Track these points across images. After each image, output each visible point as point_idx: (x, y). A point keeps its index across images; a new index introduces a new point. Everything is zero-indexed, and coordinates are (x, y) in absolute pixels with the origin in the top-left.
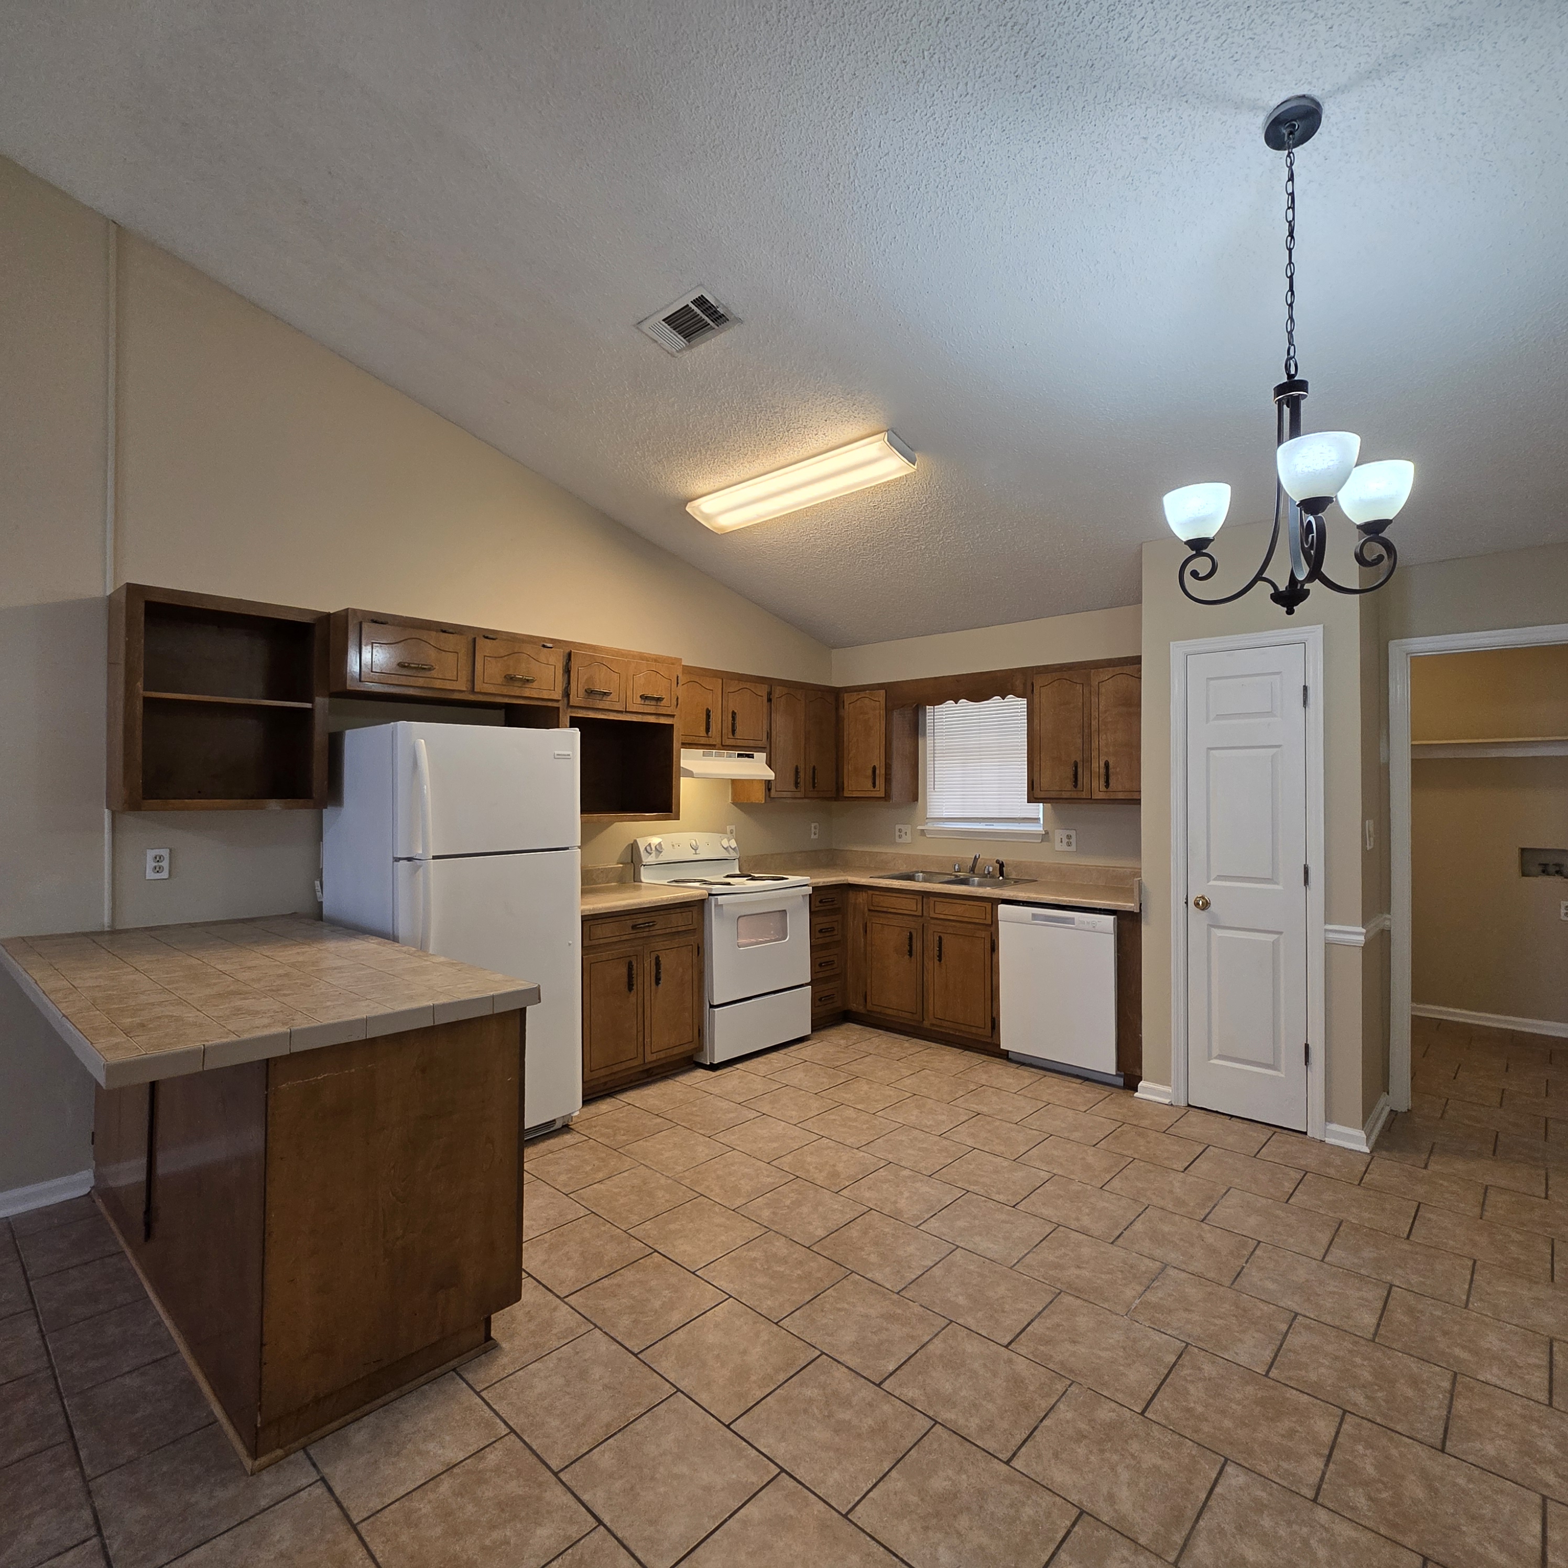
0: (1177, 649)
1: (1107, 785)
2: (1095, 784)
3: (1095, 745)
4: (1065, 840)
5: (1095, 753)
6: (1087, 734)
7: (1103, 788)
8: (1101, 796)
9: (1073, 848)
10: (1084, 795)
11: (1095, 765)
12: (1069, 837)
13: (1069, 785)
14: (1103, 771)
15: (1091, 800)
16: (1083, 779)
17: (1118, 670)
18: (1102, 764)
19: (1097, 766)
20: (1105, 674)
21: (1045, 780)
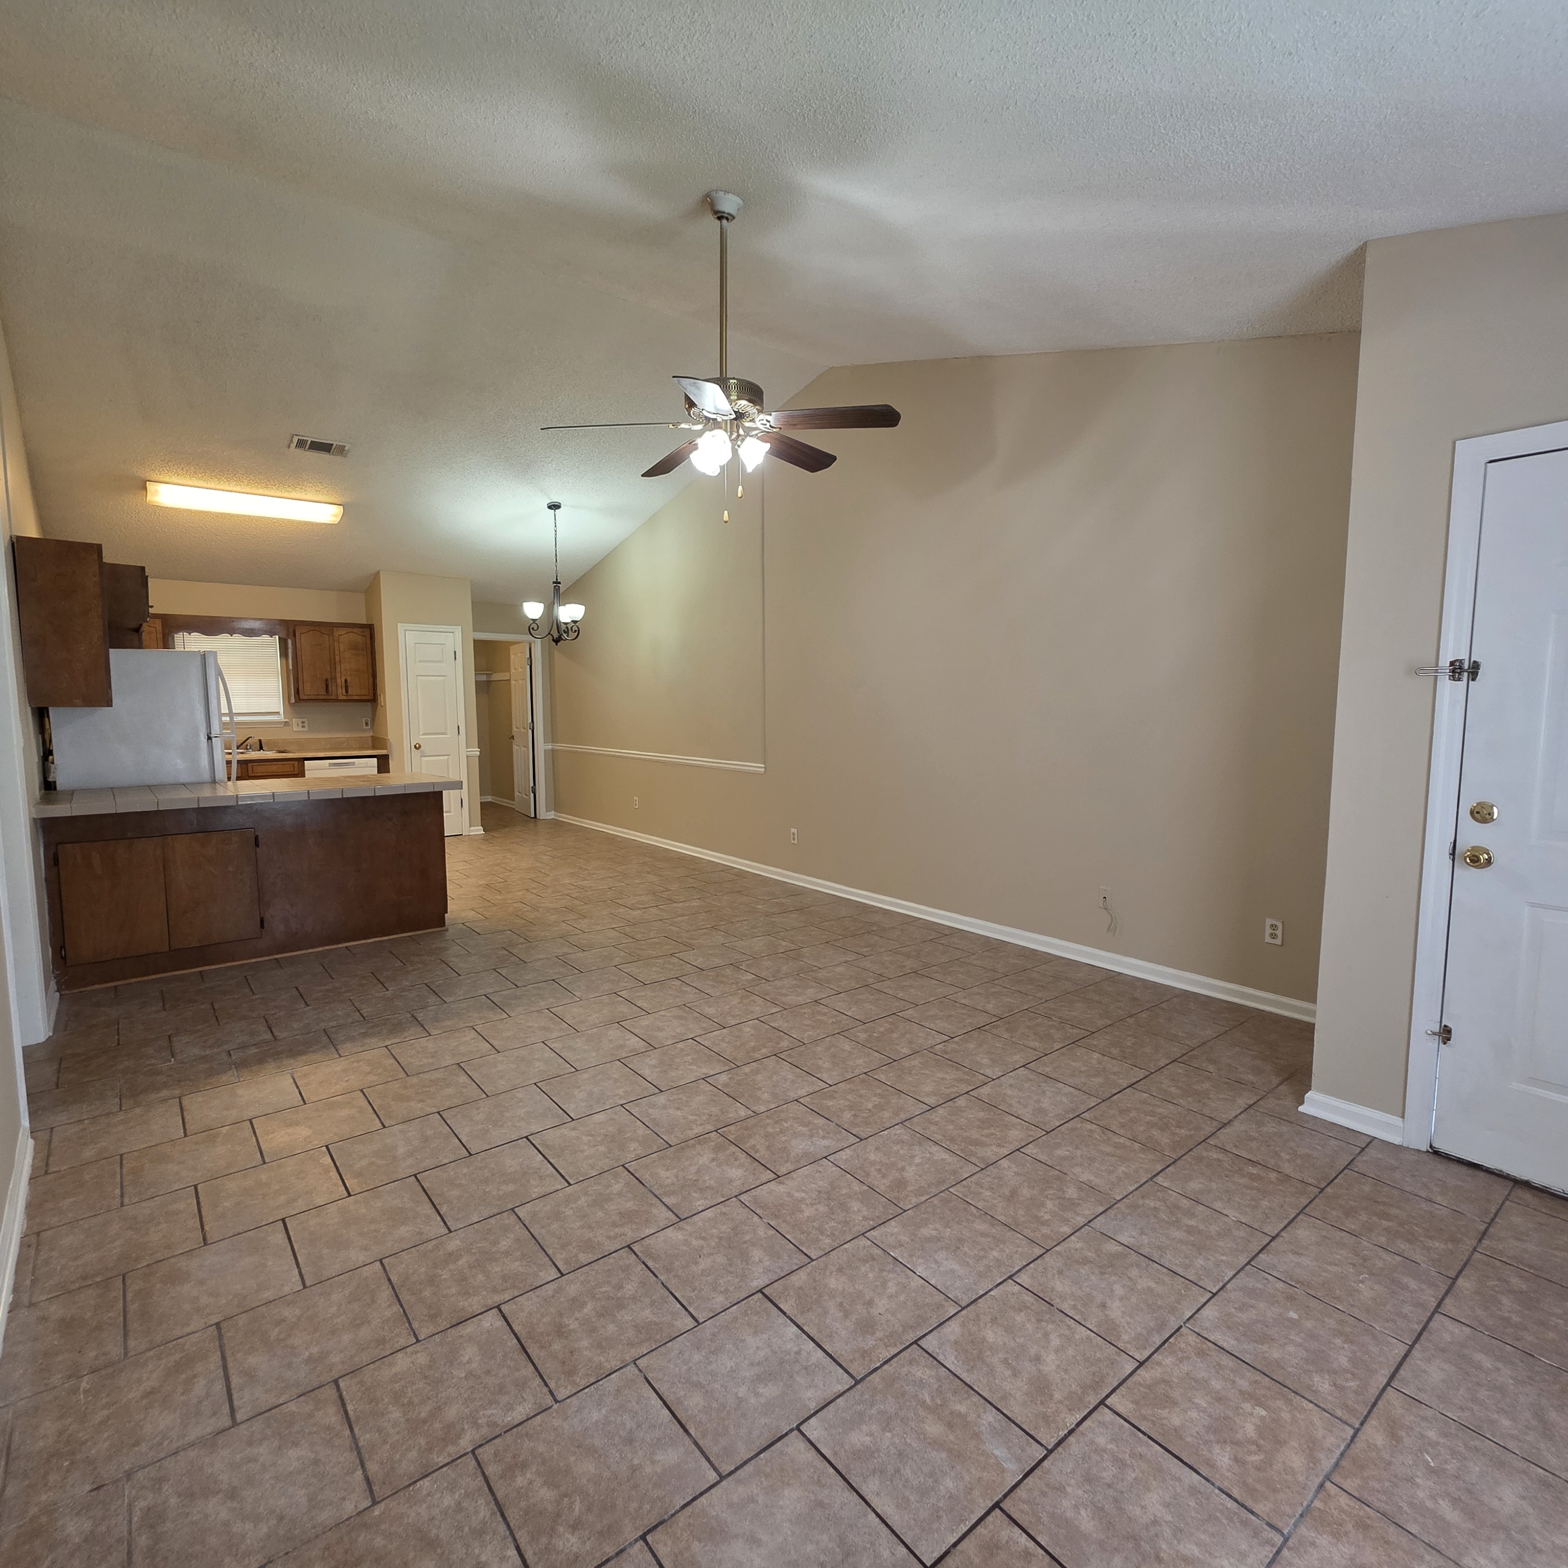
0: (401, 627)
1: (347, 692)
2: (340, 691)
3: (338, 670)
4: (301, 725)
5: (338, 675)
6: (333, 664)
7: (344, 693)
8: (344, 698)
9: (306, 729)
10: (333, 697)
11: (339, 681)
12: (303, 722)
13: (324, 692)
14: (344, 684)
15: (337, 700)
16: (332, 688)
17: (350, 630)
18: (343, 681)
19: (340, 681)
20: (342, 631)
21: (308, 689)
